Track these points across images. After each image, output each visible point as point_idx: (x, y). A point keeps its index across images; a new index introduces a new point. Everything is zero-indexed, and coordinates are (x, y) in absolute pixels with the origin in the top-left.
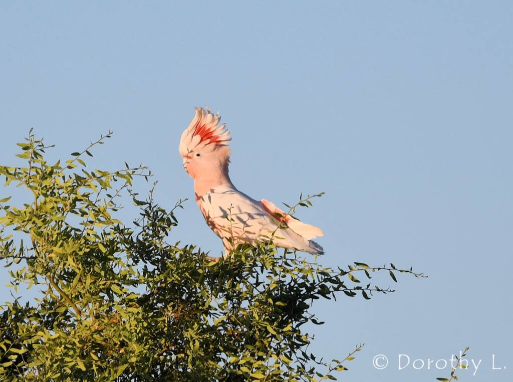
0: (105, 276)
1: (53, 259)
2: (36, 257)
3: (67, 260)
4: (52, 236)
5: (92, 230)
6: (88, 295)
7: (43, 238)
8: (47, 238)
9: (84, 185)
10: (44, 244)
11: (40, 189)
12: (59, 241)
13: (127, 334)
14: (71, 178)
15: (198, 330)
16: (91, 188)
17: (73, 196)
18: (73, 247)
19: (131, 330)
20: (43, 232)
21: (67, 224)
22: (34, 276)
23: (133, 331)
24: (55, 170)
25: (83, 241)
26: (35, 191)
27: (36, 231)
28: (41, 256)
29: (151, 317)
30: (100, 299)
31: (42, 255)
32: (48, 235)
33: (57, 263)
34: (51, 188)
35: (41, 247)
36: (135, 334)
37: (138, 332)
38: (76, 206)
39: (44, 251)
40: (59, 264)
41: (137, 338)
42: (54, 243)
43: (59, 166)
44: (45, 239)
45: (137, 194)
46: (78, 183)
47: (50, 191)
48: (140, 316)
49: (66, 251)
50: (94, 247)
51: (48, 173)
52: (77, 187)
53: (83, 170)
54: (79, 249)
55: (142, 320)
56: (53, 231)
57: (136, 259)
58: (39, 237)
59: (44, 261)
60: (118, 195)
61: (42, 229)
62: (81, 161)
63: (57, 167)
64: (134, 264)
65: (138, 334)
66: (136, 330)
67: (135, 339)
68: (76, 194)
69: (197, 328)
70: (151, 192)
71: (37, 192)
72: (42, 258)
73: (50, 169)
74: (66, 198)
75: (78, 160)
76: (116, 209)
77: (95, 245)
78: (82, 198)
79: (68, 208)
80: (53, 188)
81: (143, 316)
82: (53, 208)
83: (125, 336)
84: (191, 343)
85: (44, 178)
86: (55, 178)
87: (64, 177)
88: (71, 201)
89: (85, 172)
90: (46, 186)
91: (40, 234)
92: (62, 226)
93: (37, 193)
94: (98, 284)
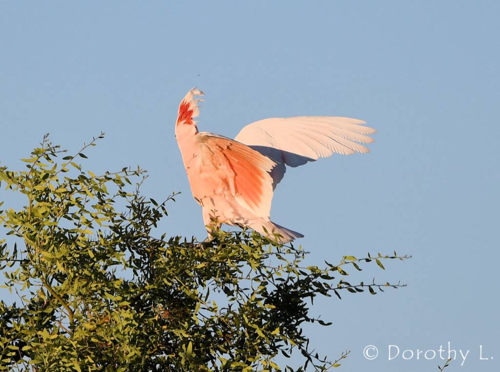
2: (29, 261)
4: (45, 241)
8: (39, 243)
9: (78, 191)
10: (36, 248)
12: (52, 245)
13: (120, 337)
17: (66, 202)
21: (59, 229)
22: (27, 279)
24: (50, 174)
26: (28, 196)
27: (28, 235)
28: (34, 259)
32: (40, 239)
33: (49, 266)
35: (33, 251)
36: (128, 336)
37: (130, 334)
38: (68, 211)
39: (37, 255)
41: (129, 340)
42: (45, 248)
44: (37, 244)
46: (72, 189)
51: (41, 178)
52: (71, 192)
54: (69, 255)
56: (45, 236)
58: (32, 242)
61: (34, 234)
65: (131, 336)
67: (127, 341)
68: (69, 200)
74: (59, 202)
75: (72, 163)
77: (85, 251)
78: (75, 203)
79: (61, 213)
83: (117, 337)
85: (37, 183)
86: (49, 182)
87: (57, 181)
88: (64, 206)
91: (33, 238)
93: (31, 198)
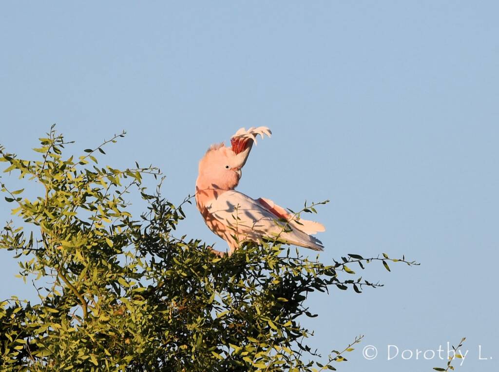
0: (112, 270)
1: (62, 251)
2: (45, 249)
3: (75, 253)
4: (62, 230)
5: (100, 224)
6: (95, 287)
7: (53, 231)
8: (56, 231)
9: (95, 181)
10: (53, 237)
11: (51, 183)
12: (68, 234)
13: (133, 326)
14: (82, 173)
15: (201, 323)
16: (101, 184)
17: (83, 191)
18: (81, 242)
19: (137, 322)
20: (53, 224)
21: (76, 218)
22: (42, 268)
23: (138, 323)
24: (67, 166)
25: (91, 235)
26: (47, 184)
27: (46, 224)
28: (49, 248)
29: (155, 310)
30: (106, 292)
31: (51, 247)
32: (57, 228)
33: (65, 255)
34: (62, 182)
35: (50, 240)
36: (140, 326)
37: (143, 324)
38: (85, 201)
39: (53, 244)
40: (67, 257)
41: (142, 330)
42: (63, 236)
43: (72, 161)
44: (54, 232)
45: (146, 188)
46: (88, 179)
47: (62, 185)
48: (145, 309)
49: (74, 245)
50: (102, 241)
51: (60, 167)
52: (88, 182)
53: (94, 167)
54: (87, 243)
55: (147, 313)
56: (62, 225)
57: (143, 252)
58: (49, 230)
59: (53, 253)
60: (127, 192)
61: (52, 222)
62: (93, 158)
63: (70, 162)
64: (142, 256)
65: (143, 326)
66: (141, 322)
67: (140, 331)
68: (87, 189)
69: (200, 322)
70: (159, 186)
71: (48, 185)
72: (51, 250)
73: (62, 164)
74: (77, 192)
75: (91, 156)
76: (125, 205)
77: (103, 240)
78: (92, 193)
79: (78, 203)
80: (64, 182)
81: (148, 308)
82: (64, 202)
83: (130, 328)
84: (195, 336)
85: (55, 172)
86: (66, 173)
87: (75, 173)
88: (81, 196)
89: (96, 169)
90: (57, 181)
91: (50, 227)
92: (72, 219)
93: (48, 187)
94: (104, 277)
